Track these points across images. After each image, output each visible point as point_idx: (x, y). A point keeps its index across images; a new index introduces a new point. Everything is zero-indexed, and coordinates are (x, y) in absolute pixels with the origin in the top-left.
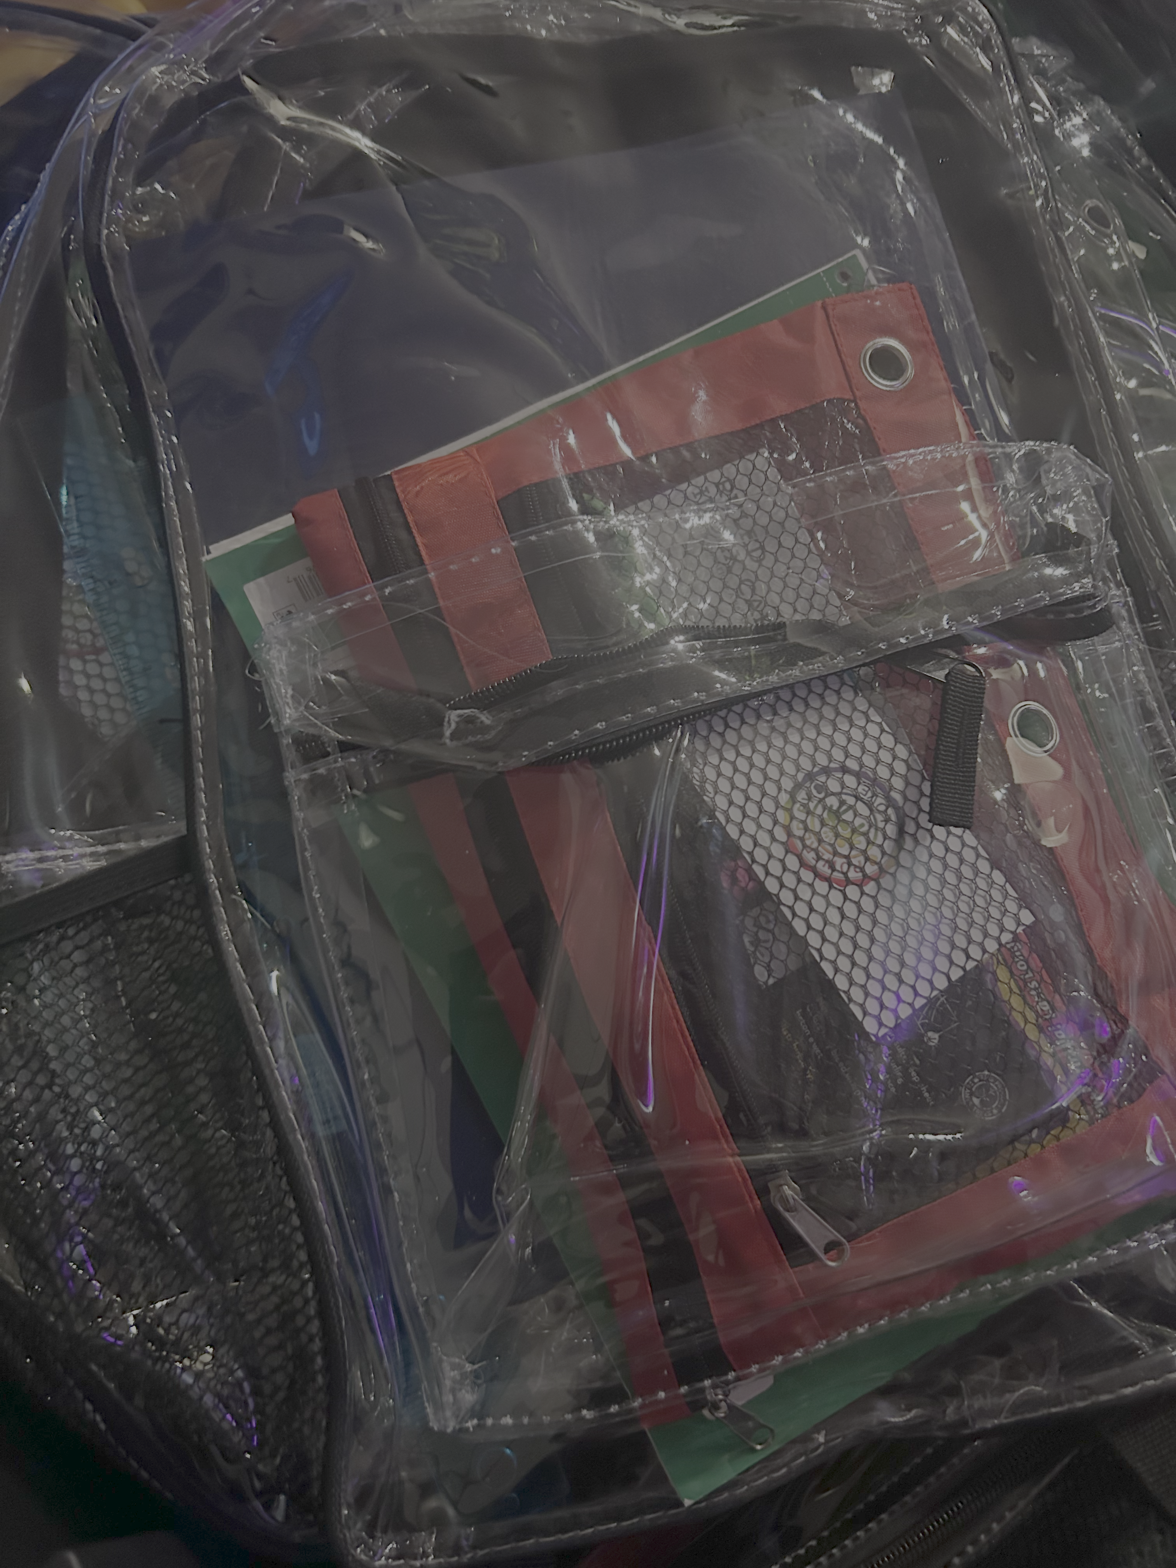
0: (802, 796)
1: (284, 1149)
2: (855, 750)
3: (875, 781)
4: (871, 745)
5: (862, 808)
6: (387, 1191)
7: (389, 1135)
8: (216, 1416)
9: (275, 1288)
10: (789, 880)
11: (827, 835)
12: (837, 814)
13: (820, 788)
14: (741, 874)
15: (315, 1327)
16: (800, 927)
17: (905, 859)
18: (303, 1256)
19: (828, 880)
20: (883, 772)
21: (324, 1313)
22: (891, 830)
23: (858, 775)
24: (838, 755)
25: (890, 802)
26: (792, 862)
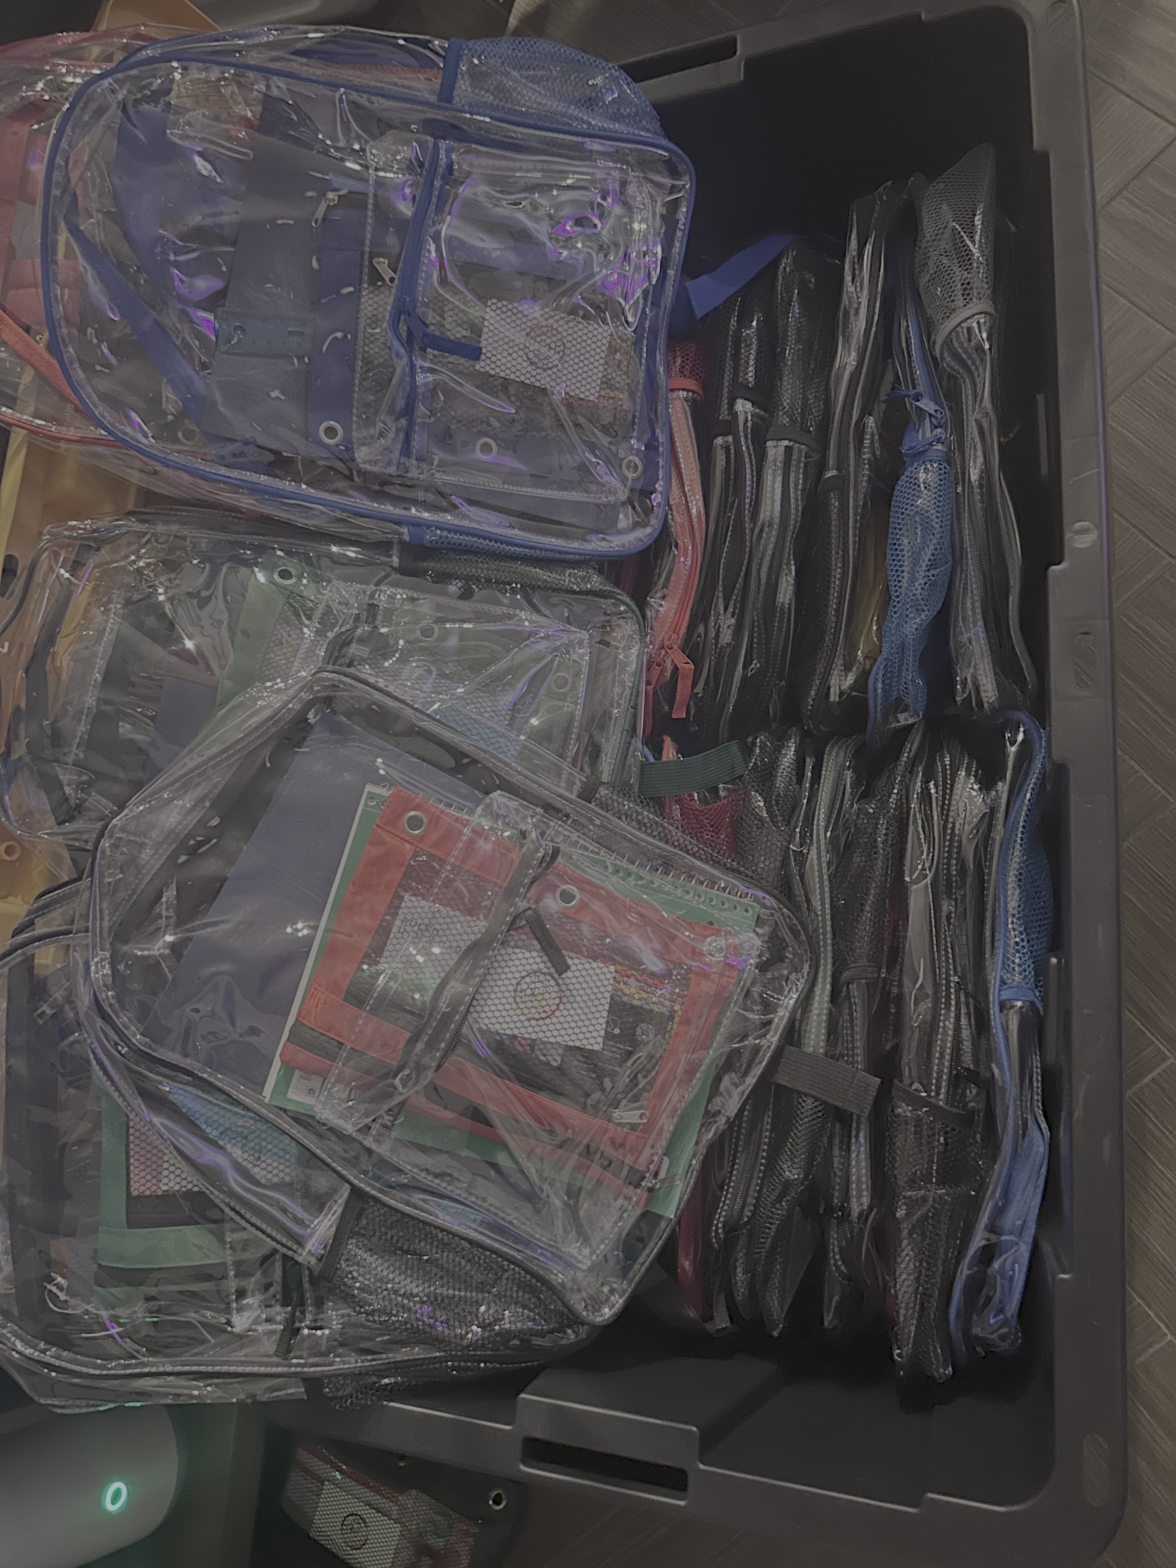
0: (518, 1000)
1: (471, 1242)
2: (520, 968)
3: (535, 972)
4: (524, 962)
5: (539, 985)
6: (511, 1223)
7: (496, 1208)
8: (525, 1327)
9: (507, 1279)
10: (537, 1029)
11: (536, 1004)
12: (533, 994)
13: (521, 991)
14: (523, 1042)
15: (528, 1277)
16: (552, 1040)
17: (564, 988)
18: (506, 1263)
19: (548, 1017)
20: (535, 967)
21: (528, 1271)
22: (552, 983)
23: (528, 975)
24: (517, 975)
25: (545, 974)
26: (533, 1023)
